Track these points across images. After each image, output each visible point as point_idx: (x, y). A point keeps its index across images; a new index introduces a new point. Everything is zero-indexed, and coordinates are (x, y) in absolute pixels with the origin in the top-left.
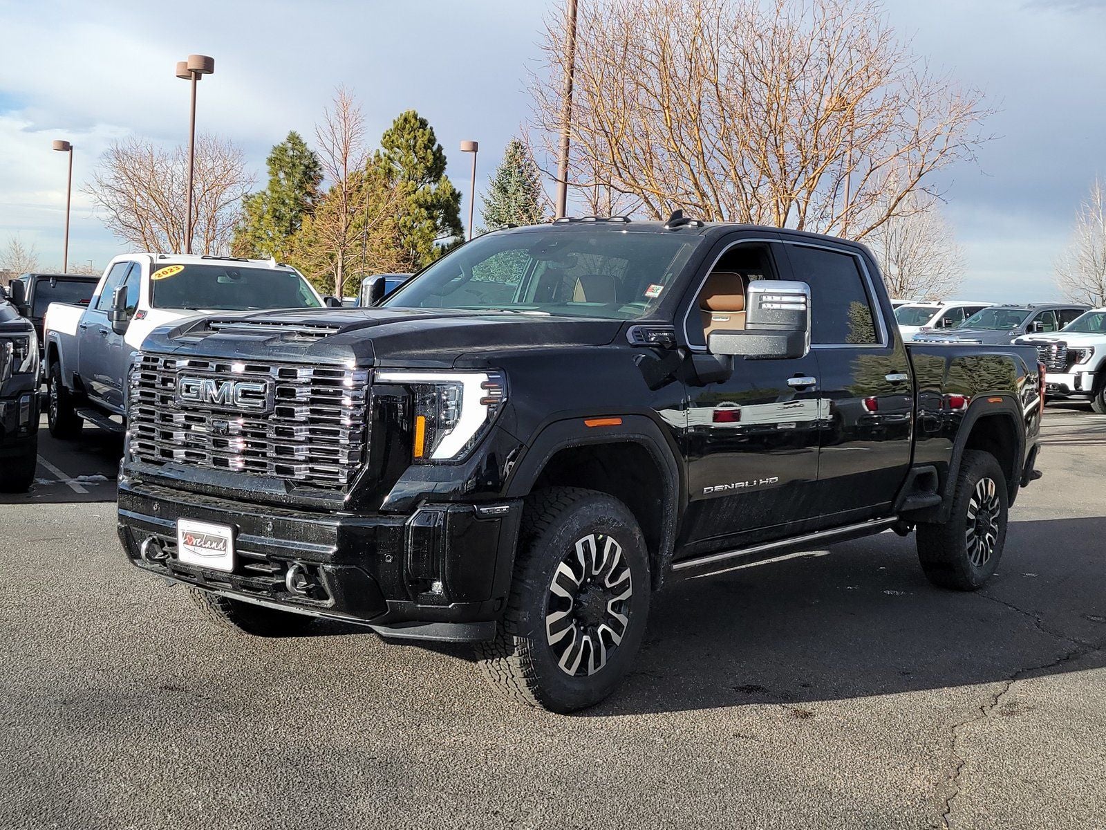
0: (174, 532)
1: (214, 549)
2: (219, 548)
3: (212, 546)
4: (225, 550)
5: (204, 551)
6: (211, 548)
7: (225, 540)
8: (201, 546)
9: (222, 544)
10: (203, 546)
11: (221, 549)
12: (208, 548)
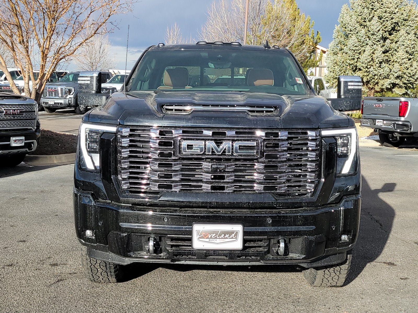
0: (190, 233)
1: (227, 238)
2: (231, 237)
3: (226, 237)
4: (236, 238)
5: (218, 241)
6: (225, 238)
7: (237, 233)
8: (216, 238)
9: (233, 235)
10: (218, 237)
11: (232, 238)
12: (222, 238)
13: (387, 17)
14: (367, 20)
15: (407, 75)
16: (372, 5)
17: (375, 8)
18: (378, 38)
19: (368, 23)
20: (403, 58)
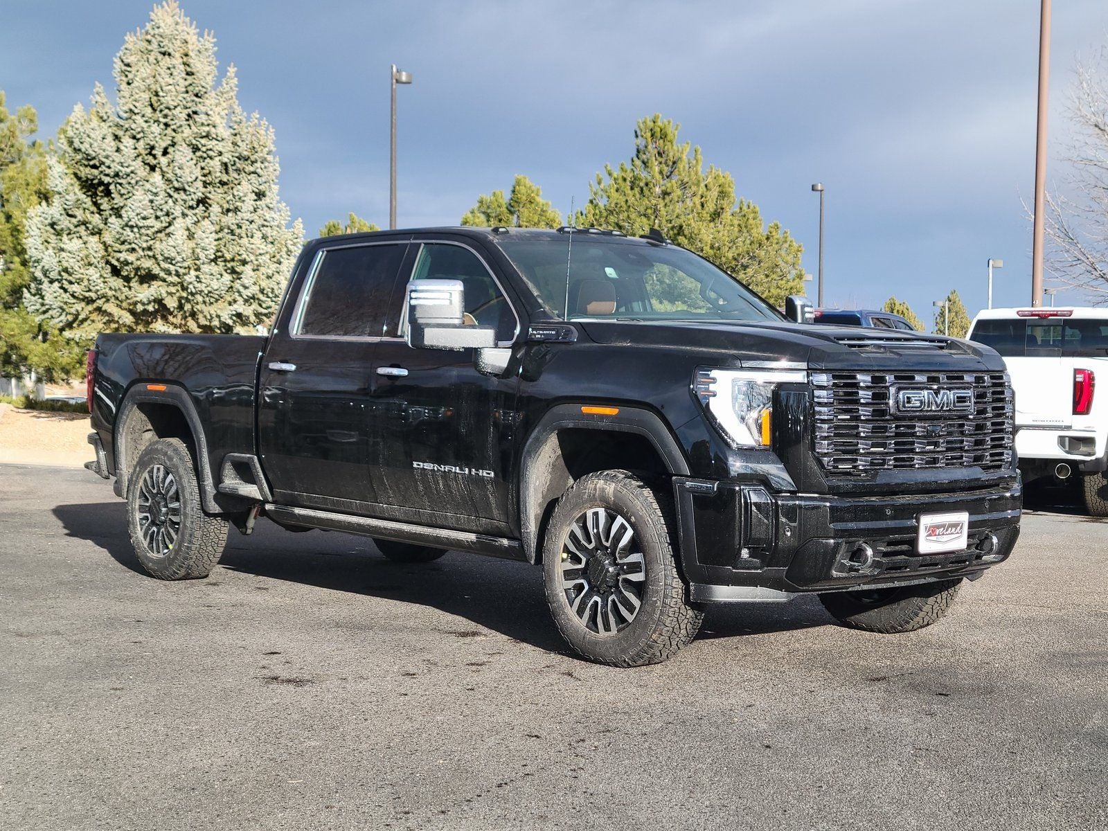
0: (915, 530)
3: (952, 532)
4: (961, 532)
5: (945, 538)
7: (962, 524)
9: (959, 528)
11: (958, 533)
12: (949, 534)
13: (211, 150)
14: (158, 152)
15: (267, 294)
16: (166, 116)
17: (173, 122)
18: (192, 199)
19: (164, 161)
20: (262, 252)
